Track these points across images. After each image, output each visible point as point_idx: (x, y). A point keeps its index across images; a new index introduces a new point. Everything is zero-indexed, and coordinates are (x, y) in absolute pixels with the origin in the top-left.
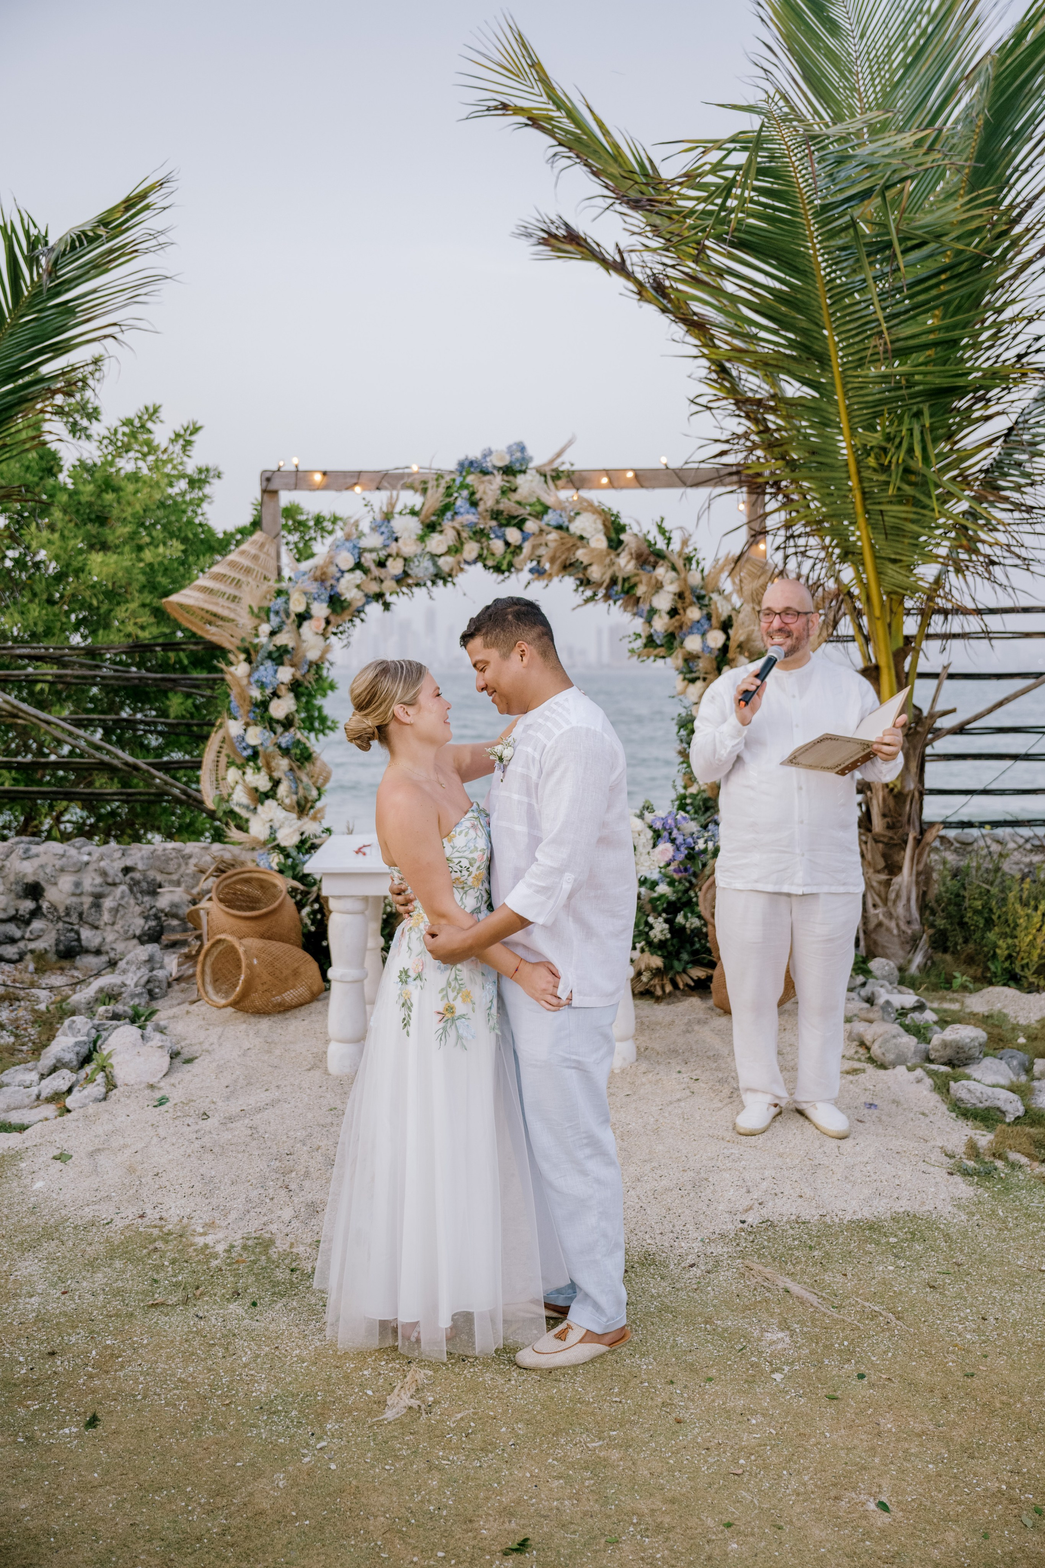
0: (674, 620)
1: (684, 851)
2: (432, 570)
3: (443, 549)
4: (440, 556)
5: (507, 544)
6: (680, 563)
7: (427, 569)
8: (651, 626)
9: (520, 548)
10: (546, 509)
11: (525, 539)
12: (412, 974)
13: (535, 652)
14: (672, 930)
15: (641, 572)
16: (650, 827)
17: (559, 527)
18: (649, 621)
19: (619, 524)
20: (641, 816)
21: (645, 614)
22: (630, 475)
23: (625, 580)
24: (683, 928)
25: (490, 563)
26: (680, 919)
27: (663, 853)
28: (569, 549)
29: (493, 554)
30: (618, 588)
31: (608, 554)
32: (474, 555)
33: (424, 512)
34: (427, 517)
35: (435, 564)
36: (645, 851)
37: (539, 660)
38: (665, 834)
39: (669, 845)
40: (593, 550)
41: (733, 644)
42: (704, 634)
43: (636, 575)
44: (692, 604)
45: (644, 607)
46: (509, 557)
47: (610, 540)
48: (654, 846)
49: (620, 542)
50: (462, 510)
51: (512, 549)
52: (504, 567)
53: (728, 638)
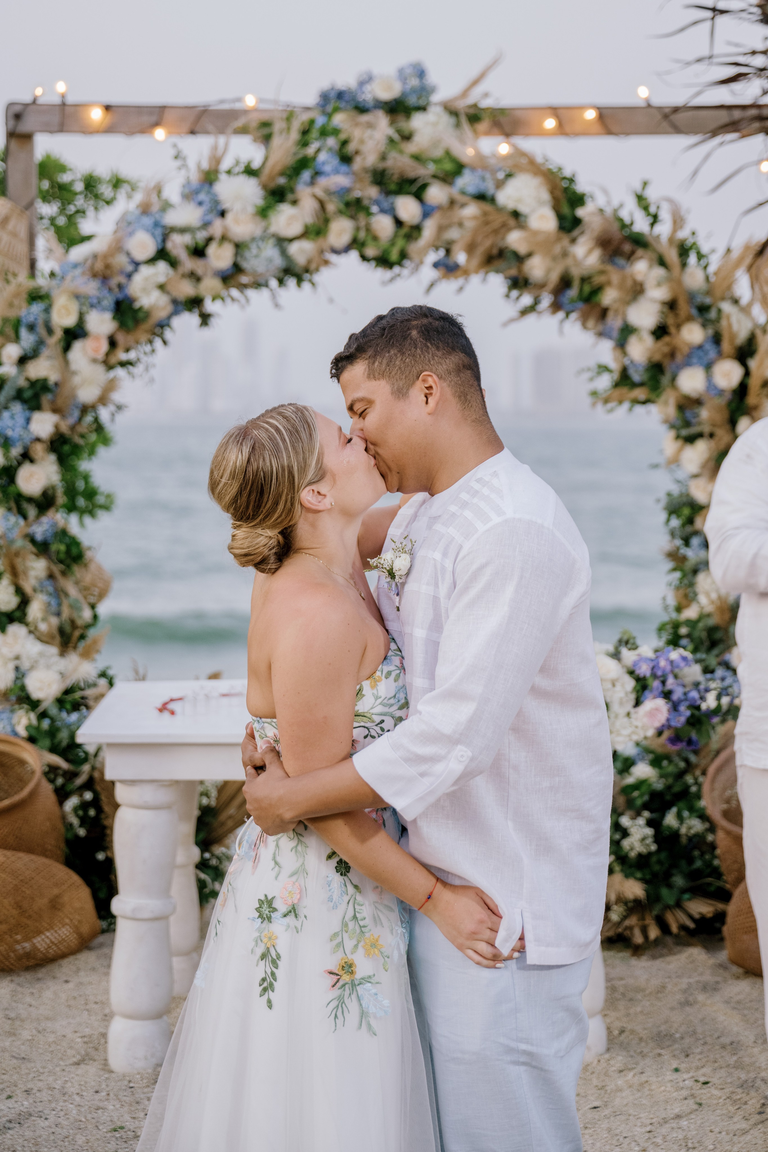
0: (660, 343)
1: (685, 713)
2: (279, 262)
3: (296, 229)
4: (291, 240)
5: (399, 223)
6: (672, 256)
7: (270, 260)
8: (625, 353)
9: (416, 229)
10: (459, 168)
11: (426, 214)
12: (281, 907)
13: (448, 392)
14: (658, 838)
15: (609, 268)
16: (631, 673)
17: (481, 197)
18: (621, 345)
19: (574, 193)
20: (616, 655)
21: (615, 334)
22: (591, 115)
23: (584, 280)
24: (675, 835)
25: (370, 252)
26: (670, 819)
27: (651, 714)
28: (496, 232)
29: (375, 238)
30: (573, 293)
31: (559, 239)
32: (345, 239)
33: (266, 171)
34: (272, 178)
35: (284, 253)
36: (622, 711)
37: (453, 405)
38: (656, 684)
39: (661, 703)
40: (535, 233)
41: (754, 383)
42: (708, 367)
43: (602, 272)
44: (690, 319)
45: (614, 323)
46: (400, 243)
47: (560, 217)
48: (638, 703)
49: (577, 222)
50: (327, 168)
51: (404, 230)
52: (394, 256)
53: (747, 373)
